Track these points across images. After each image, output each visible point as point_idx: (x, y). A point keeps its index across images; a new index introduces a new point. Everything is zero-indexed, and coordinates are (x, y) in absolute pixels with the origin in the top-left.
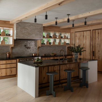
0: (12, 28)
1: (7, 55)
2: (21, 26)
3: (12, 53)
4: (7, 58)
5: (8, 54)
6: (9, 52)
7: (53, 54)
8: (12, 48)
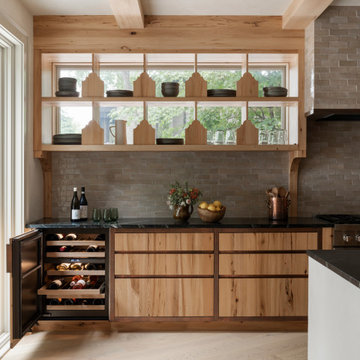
0: (295, 51)
1: (270, 202)
3: (299, 192)
4: (271, 219)
5: (274, 199)
6: (280, 189)
8: (300, 165)
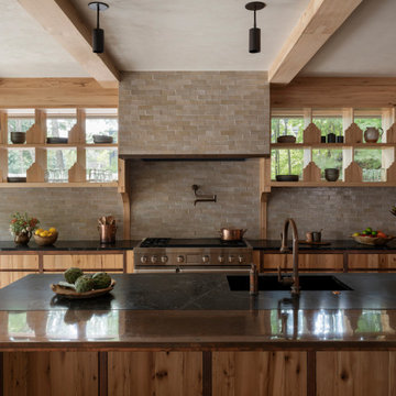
2: (144, 92)
5: (102, 226)
6: (108, 218)
7: (369, 234)
